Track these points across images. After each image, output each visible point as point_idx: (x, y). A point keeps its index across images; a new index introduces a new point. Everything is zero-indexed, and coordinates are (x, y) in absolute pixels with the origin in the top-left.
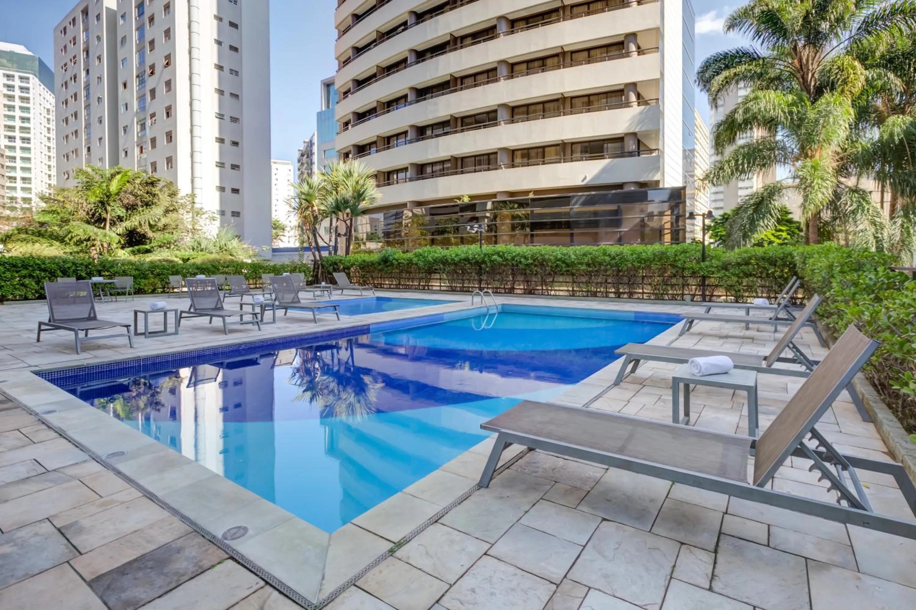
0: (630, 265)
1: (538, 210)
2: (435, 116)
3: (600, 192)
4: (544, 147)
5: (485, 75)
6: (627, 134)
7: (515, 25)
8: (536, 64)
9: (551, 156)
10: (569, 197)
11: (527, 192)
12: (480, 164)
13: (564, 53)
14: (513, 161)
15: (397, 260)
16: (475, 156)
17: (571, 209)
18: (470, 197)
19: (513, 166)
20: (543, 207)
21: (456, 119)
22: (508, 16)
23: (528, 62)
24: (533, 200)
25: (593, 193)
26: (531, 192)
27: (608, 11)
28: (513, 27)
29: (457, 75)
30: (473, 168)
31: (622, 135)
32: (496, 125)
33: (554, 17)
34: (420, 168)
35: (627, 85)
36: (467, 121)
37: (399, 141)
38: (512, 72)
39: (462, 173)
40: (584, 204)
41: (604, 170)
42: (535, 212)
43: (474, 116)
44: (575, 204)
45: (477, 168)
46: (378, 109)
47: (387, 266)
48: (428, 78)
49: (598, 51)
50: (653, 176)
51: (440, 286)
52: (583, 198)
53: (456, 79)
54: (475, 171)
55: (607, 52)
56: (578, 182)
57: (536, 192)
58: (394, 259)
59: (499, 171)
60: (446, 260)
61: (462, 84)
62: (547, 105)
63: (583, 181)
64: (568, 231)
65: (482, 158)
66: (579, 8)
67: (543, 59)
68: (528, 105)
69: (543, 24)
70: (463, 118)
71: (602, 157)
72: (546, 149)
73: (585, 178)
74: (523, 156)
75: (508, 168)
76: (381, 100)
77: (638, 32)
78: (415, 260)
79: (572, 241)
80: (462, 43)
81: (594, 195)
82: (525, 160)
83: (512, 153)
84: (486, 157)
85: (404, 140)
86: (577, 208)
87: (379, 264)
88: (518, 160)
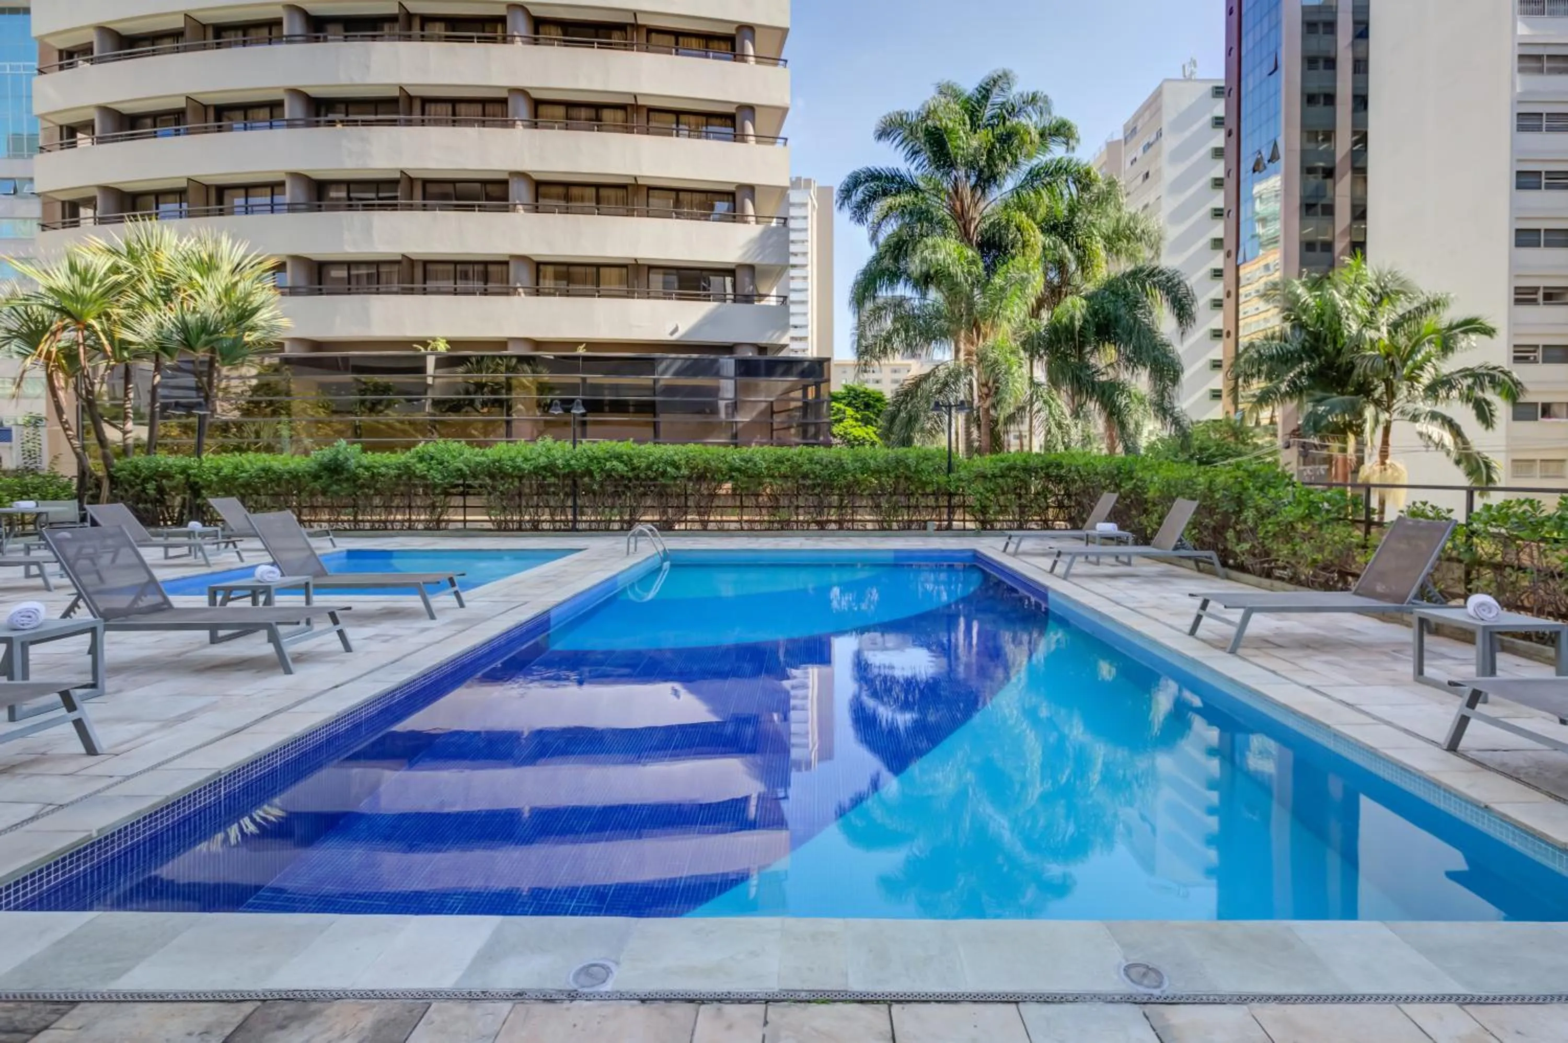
0: (850, 478)
1: (595, 379)
2: (359, 164)
3: (705, 356)
4: (598, 266)
5: (479, 108)
6: (741, 266)
7: (541, 29)
8: (584, 113)
9: (610, 284)
10: (653, 359)
11: (575, 344)
12: (465, 276)
13: (636, 108)
14: (537, 284)
15: (367, 468)
16: (456, 263)
17: (655, 381)
18: (449, 342)
19: (538, 293)
20: (608, 373)
21: (411, 180)
22: (529, 7)
23: (569, 105)
24: (586, 359)
25: (695, 356)
26: (581, 343)
27: (714, 58)
28: (536, 32)
29: (412, 92)
30: (450, 284)
31: (733, 267)
32: (506, 209)
33: (616, 38)
34: (316, 271)
35: (741, 186)
36: (431, 189)
37: (252, 201)
38: (536, 116)
39: (425, 292)
40: (678, 373)
41: (708, 320)
42: (589, 381)
43: (454, 182)
44: (664, 372)
45: (461, 285)
46: (189, 116)
47: (338, 482)
48: (343, 79)
49: (692, 119)
50: (779, 338)
51: (465, 521)
52: (678, 364)
53: (411, 99)
54: (455, 292)
55: (707, 125)
56: (663, 334)
57: (590, 345)
58: (360, 466)
59: (514, 299)
60: (500, 469)
61: (423, 113)
62: (603, 192)
63: (672, 334)
64: (649, 418)
65: (470, 268)
66: (661, 36)
67: (598, 107)
68: (567, 185)
69: (602, 46)
70: (426, 182)
71: (707, 298)
72: (602, 270)
73: (676, 330)
74: (557, 277)
75: (531, 294)
76: (200, 98)
77: (758, 106)
78: (420, 468)
79: (656, 434)
80: (422, 29)
81: (696, 359)
82: (563, 284)
83: (538, 267)
84: (478, 268)
85: (268, 200)
86: (666, 379)
87: (316, 477)
88: (548, 283)
